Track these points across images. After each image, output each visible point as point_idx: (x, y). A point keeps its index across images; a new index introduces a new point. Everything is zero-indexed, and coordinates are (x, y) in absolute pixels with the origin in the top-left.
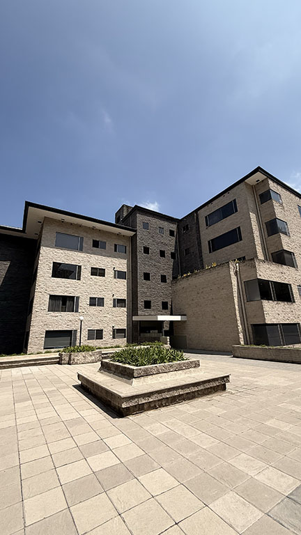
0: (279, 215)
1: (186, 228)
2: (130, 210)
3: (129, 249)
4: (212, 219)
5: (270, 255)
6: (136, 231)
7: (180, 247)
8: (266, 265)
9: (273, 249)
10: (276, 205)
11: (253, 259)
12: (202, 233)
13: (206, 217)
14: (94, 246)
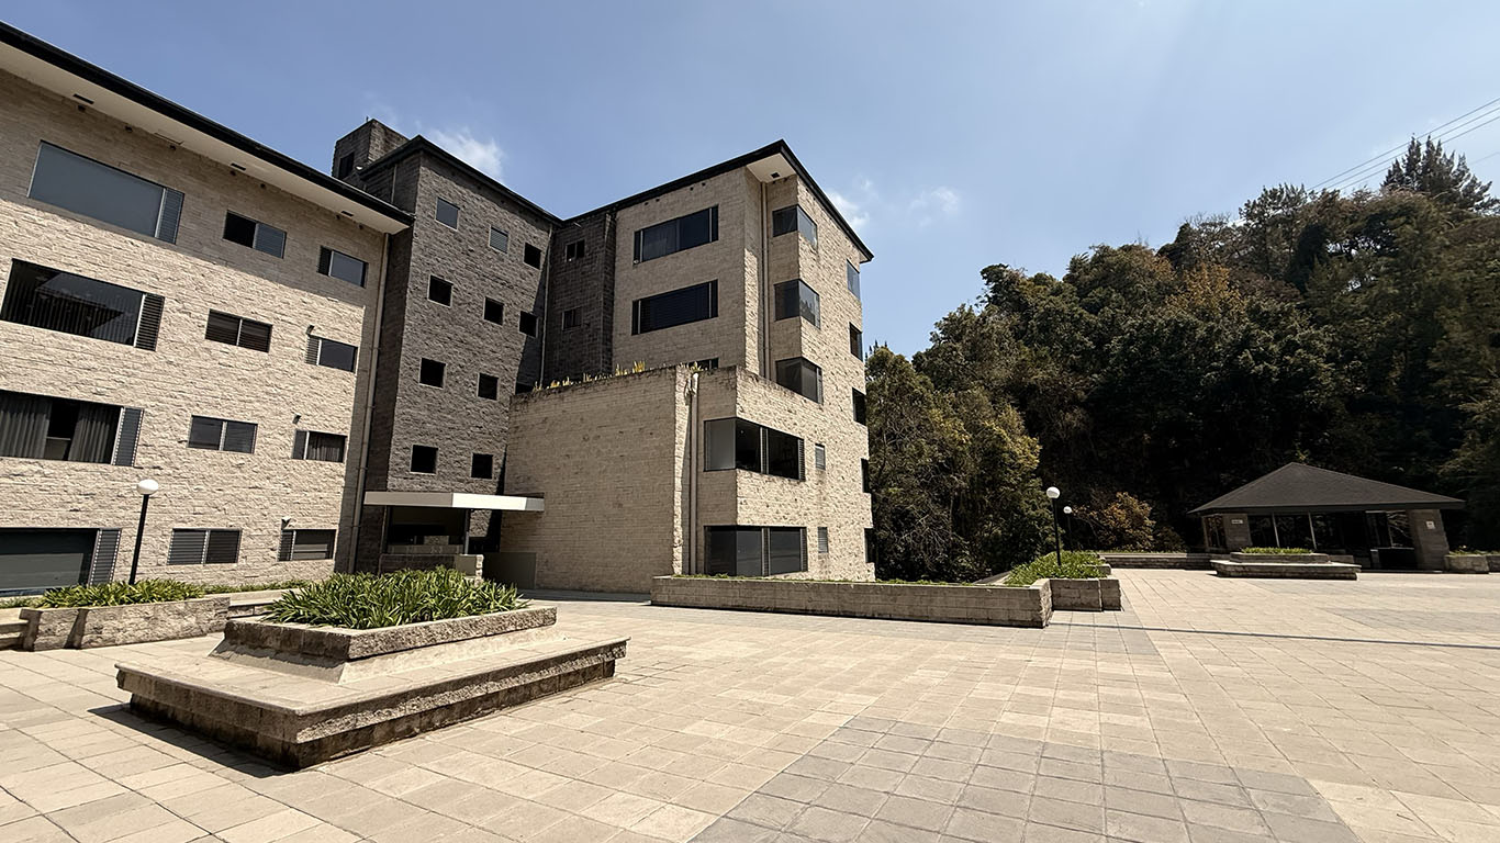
0: (806, 275)
1: (578, 250)
2: (396, 146)
3: (377, 273)
4: (652, 242)
5: (774, 366)
6: (410, 221)
7: (551, 302)
8: (759, 389)
9: (781, 353)
10: (804, 246)
11: (732, 369)
12: (620, 276)
13: (637, 234)
14: (230, 235)
